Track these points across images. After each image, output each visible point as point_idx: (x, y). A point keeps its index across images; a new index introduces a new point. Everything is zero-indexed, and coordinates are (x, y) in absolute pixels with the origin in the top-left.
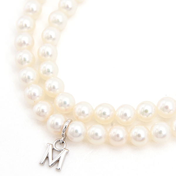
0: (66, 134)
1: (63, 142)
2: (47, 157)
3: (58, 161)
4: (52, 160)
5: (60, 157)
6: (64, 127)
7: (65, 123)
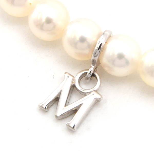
0: (100, 61)
1: (93, 75)
2: (57, 99)
3: (75, 111)
4: (66, 105)
5: (81, 105)
6: (98, 46)
7: (99, 36)
